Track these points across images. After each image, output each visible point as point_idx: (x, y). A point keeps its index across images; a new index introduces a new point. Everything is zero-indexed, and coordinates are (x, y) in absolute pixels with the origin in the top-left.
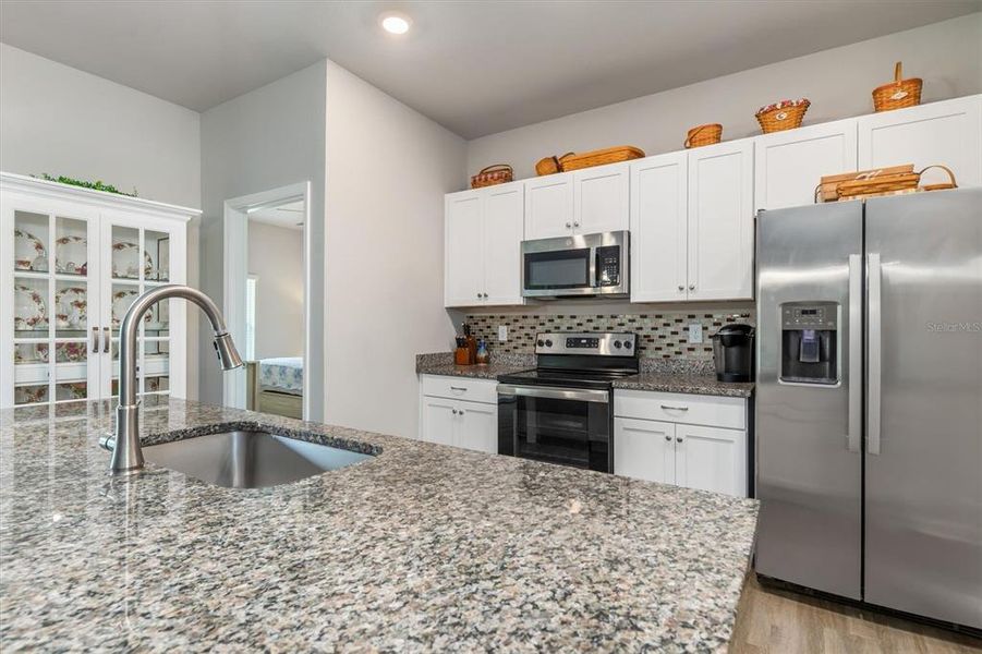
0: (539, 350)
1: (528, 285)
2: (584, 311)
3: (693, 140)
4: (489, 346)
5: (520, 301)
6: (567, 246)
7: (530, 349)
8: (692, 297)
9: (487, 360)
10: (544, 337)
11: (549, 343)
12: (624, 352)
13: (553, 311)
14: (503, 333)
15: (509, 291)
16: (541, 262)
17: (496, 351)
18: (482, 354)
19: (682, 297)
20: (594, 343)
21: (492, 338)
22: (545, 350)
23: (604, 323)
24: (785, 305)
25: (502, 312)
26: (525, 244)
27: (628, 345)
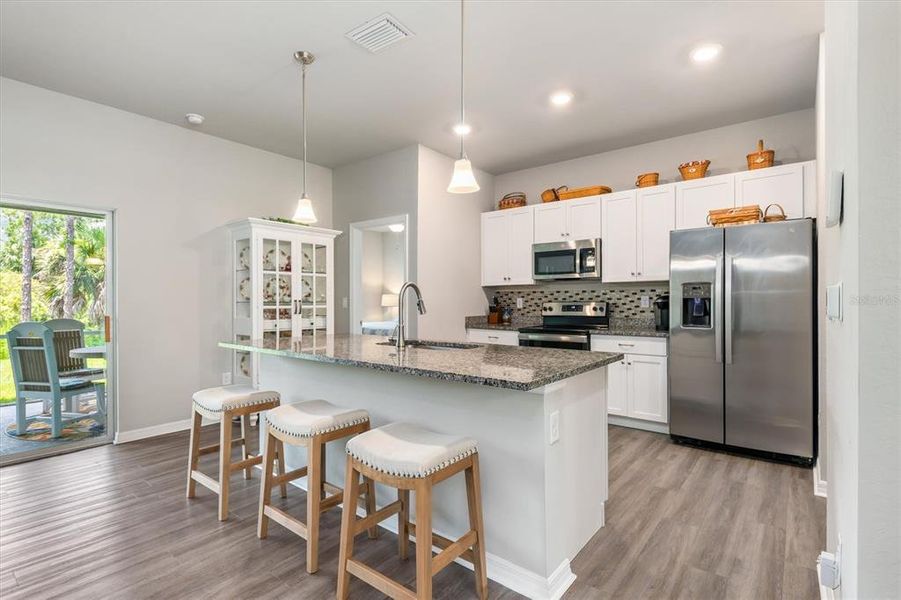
0: (544, 313)
1: (537, 272)
2: (573, 288)
3: (641, 183)
4: (511, 312)
5: (532, 282)
6: (563, 248)
7: (538, 313)
8: (640, 279)
9: (509, 321)
10: (547, 305)
11: (551, 309)
12: (600, 314)
13: (553, 288)
14: (520, 302)
15: (524, 275)
16: (546, 257)
17: (515, 314)
18: (506, 317)
19: (634, 279)
20: (579, 308)
21: (512, 306)
22: (548, 313)
23: (586, 296)
24: (684, 285)
25: (519, 289)
26: (535, 246)
27: (601, 309)
